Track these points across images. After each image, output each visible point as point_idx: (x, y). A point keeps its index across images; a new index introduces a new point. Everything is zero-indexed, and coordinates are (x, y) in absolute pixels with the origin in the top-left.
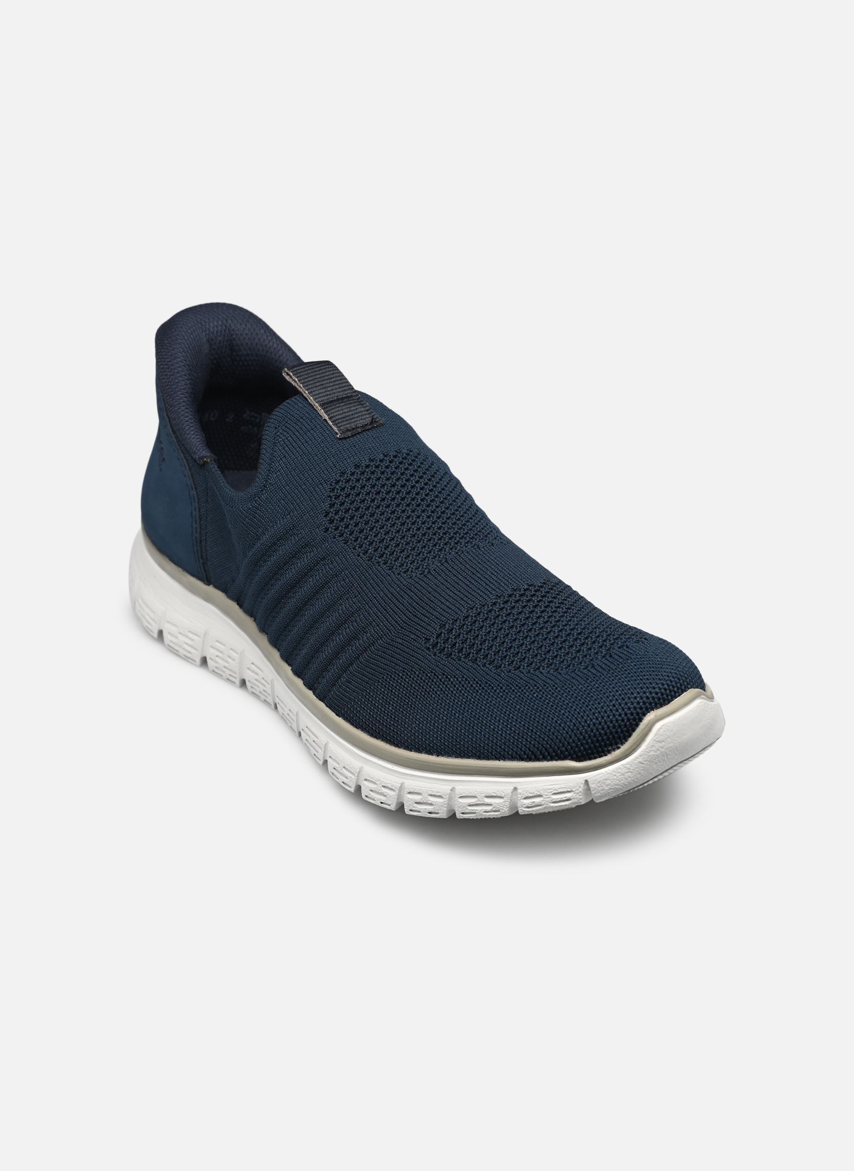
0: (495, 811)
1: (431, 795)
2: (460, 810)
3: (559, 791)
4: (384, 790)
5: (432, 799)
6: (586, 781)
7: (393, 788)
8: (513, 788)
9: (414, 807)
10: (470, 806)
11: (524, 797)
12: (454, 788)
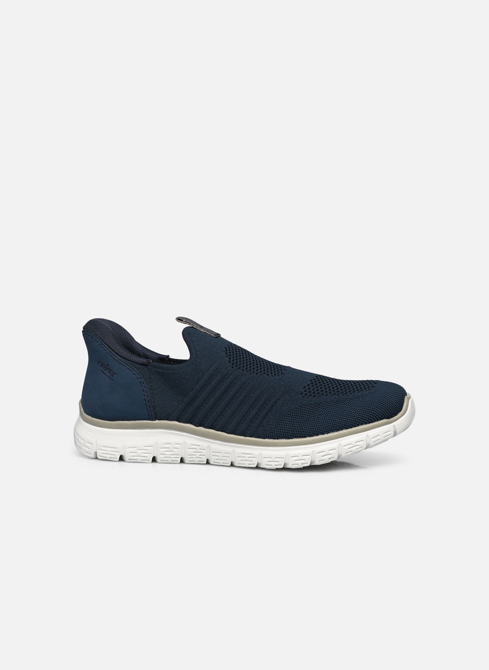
0: (360, 448)
1: (329, 450)
2: (345, 452)
3: (386, 431)
4: (304, 457)
5: (330, 452)
6: (394, 426)
7: (309, 454)
8: (366, 435)
9: (321, 459)
10: (349, 449)
11: (372, 437)
12: (339, 444)
